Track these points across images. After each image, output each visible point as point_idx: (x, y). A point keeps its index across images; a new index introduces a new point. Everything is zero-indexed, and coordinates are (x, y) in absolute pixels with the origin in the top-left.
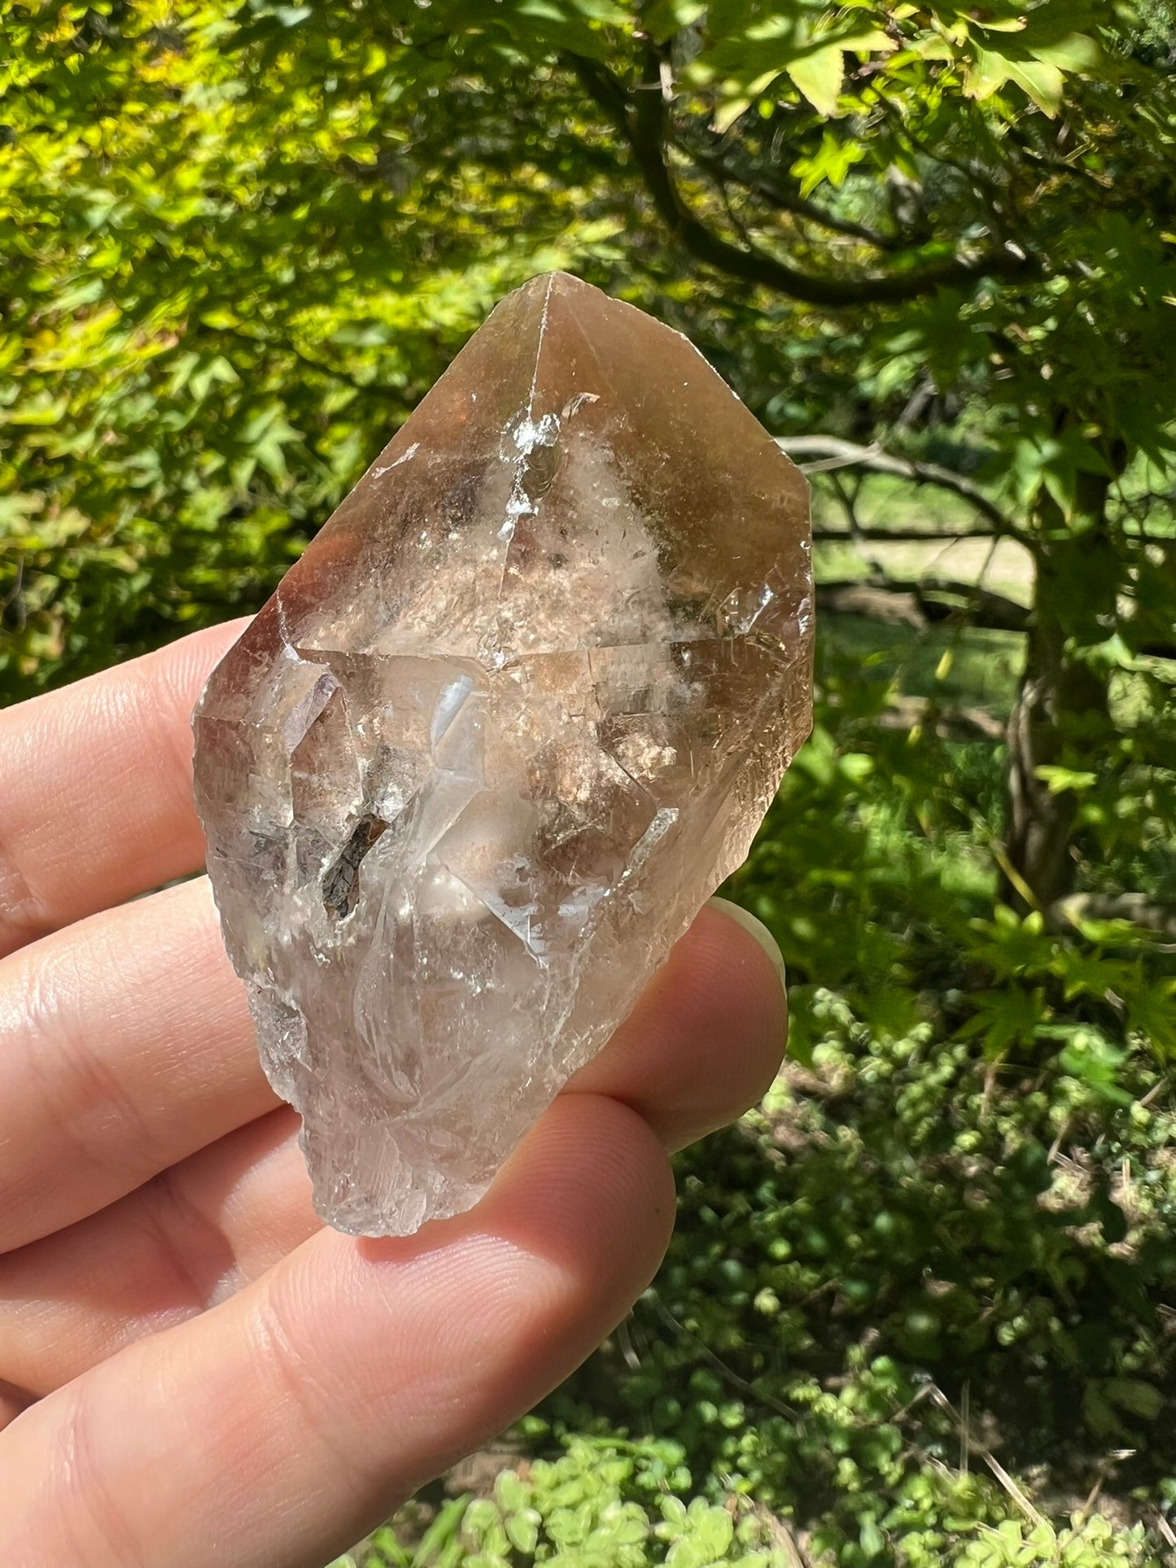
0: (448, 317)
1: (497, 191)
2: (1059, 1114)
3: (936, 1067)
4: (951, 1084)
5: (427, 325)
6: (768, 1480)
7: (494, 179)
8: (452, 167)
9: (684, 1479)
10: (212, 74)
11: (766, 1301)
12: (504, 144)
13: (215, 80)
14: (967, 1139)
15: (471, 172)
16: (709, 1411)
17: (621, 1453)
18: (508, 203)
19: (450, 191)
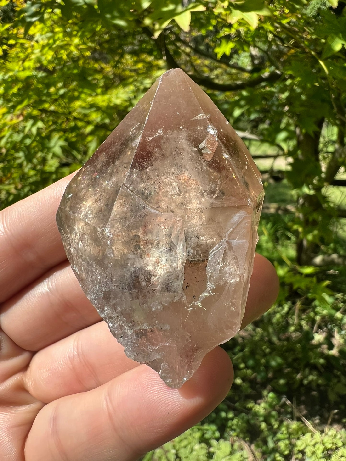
0: (118, 102)
1: (136, 62)
2: (318, 318)
3: (283, 308)
4: (288, 313)
5: (112, 104)
6: (242, 431)
7: (135, 58)
8: (122, 56)
9: (217, 434)
10: (42, 31)
11: (238, 381)
12: (136, 48)
13: (44, 32)
14: (292, 328)
15: (128, 57)
16: (223, 414)
17: (199, 430)
18: (140, 66)
19: (122, 63)
